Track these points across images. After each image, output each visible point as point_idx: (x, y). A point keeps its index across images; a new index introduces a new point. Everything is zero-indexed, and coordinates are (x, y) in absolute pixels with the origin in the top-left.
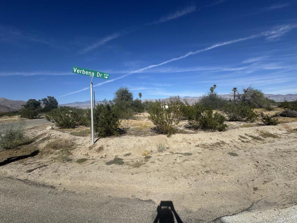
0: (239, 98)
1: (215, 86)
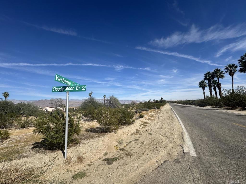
0: (108, 102)
1: (92, 92)
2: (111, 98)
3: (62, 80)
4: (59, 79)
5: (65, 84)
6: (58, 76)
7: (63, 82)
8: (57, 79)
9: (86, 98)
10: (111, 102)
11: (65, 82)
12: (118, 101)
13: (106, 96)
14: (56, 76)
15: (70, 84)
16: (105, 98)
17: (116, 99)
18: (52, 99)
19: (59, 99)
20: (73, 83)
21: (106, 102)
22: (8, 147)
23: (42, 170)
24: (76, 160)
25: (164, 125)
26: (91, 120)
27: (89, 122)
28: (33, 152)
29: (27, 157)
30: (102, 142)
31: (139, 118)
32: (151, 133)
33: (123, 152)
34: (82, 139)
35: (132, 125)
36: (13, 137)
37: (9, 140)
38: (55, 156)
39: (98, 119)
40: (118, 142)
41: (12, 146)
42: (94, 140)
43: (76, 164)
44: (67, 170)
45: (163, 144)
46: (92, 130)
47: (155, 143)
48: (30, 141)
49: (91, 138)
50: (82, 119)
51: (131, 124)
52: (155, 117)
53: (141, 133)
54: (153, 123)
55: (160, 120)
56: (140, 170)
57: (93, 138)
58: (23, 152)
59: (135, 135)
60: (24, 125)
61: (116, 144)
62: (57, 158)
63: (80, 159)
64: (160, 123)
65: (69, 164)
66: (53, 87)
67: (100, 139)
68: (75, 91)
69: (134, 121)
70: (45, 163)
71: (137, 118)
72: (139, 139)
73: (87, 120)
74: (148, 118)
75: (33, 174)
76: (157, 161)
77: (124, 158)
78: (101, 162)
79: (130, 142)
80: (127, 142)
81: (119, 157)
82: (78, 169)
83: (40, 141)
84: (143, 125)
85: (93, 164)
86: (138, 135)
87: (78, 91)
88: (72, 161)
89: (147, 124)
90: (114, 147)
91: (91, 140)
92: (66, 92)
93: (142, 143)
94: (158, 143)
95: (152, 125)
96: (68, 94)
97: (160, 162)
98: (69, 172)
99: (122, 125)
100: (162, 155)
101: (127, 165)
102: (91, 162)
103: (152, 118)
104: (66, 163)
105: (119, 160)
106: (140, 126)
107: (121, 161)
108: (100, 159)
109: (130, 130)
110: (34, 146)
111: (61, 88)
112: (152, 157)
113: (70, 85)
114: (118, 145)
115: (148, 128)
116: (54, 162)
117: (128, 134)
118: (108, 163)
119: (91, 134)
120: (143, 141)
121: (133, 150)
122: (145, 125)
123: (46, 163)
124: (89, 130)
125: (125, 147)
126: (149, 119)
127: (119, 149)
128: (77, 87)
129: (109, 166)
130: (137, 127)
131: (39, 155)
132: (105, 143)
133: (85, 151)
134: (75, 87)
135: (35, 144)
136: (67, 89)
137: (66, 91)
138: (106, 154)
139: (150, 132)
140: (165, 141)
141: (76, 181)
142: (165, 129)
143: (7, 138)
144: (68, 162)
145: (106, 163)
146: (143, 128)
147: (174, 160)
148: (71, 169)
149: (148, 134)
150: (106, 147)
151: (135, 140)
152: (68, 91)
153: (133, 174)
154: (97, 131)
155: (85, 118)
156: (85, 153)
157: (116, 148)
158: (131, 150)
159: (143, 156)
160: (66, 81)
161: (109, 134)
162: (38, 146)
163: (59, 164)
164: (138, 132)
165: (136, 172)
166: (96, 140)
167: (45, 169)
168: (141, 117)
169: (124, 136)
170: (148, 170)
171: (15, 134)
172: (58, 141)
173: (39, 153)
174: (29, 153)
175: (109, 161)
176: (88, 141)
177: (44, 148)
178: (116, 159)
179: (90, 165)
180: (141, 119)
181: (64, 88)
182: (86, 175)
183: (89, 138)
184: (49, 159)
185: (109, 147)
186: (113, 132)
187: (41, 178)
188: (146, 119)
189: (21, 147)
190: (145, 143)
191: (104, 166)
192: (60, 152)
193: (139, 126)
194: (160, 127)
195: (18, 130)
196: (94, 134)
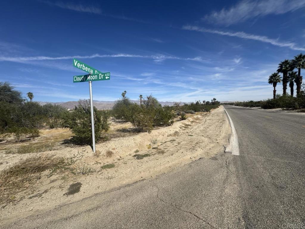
0: (145, 104)
1: (125, 91)
2: (148, 99)
3: (82, 66)
4: (78, 65)
5: (86, 71)
6: (77, 61)
7: (83, 69)
8: (75, 64)
9: (119, 99)
10: (148, 103)
11: (86, 69)
12: (157, 102)
13: (142, 96)
14: (75, 60)
15: (92, 71)
16: (141, 98)
17: (155, 100)
18: (80, 100)
19: (88, 101)
20: (96, 71)
21: (142, 103)
22: (40, 143)
23: (72, 160)
24: (105, 154)
25: (210, 128)
26: (124, 122)
27: (122, 124)
28: (63, 146)
29: (57, 149)
30: (134, 140)
31: (181, 120)
32: (192, 134)
33: (155, 150)
34: (112, 138)
35: (171, 126)
36: (44, 136)
37: (40, 137)
38: (84, 149)
39: (133, 122)
40: (151, 141)
41: (43, 142)
42: (124, 138)
43: (105, 157)
44: (97, 162)
45: (203, 145)
46: (124, 130)
47: (194, 143)
48: (60, 138)
49: (122, 136)
50: (115, 121)
51: (169, 125)
52: (201, 120)
53: (180, 135)
54: (197, 126)
55: (207, 123)
56: (170, 164)
57: (124, 136)
58: (53, 146)
59: (172, 136)
60: (53, 125)
61: (149, 143)
62: (86, 152)
63: (109, 154)
64: (206, 125)
65: (98, 156)
66: (74, 77)
67: (132, 138)
68: (98, 79)
69: (172, 122)
70: (74, 155)
71: (178, 120)
72: (176, 139)
73: (119, 122)
74: (192, 120)
75: (64, 163)
76: (192, 158)
77: (155, 155)
78: (131, 157)
79: (165, 142)
80: (162, 142)
81: (150, 154)
82: (108, 162)
83: (69, 138)
84: (184, 128)
85: (123, 159)
86: (176, 136)
87: (101, 79)
88: (101, 155)
89: (189, 127)
90: (147, 146)
91: (121, 138)
92: (88, 82)
93: (179, 143)
94: (197, 143)
95: (195, 127)
96: (91, 84)
97: (195, 159)
98: (99, 164)
99: (158, 126)
100: (199, 153)
101: (158, 160)
102: (121, 157)
103: (197, 121)
104: (95, 155)
105: (149, 156)
106: (181, 128)
107: (152, 157)
108: (130, 155)
109: (167, 131)
110: (63, 142)
111: (83, 77)
112: (187, 154)
113: (92, 73)
114: (152, 144)
115: (190, 130)
116: (83, 154)
117: (165, 135)
118: (138, 158)
119: (122, 134)
120: (180, 142)
121: (167, 148)
122: (187, 128)
123: (76, 155)
124: (121, 130)
125: (158, 146)
126: (192, 122)
127: (152, 148)
128: (100, 75)
129: (139, 161)
130: (177, 128)
131: (69, 149)
132: (136, 142)
133: (114, 147)
134: (98, 75)
135: (64, 141)
136: (89, 78)
137: (89, 80)
138: (137, 151)
139: (190, 134)
140: (206, 142)
141: (105, 170)
142: (210, 131)
143: (38, 136)
144: (97, 155)
145: (136, 158)
146: (183, 130)
147: (211, 157)
148: (100, 161)
149: (188, 135)
150: (137, 145)
151: (171, 141)
152: (90, 80)
153: (162, 167)
154: (129, 131)
155: (117, 120)
156: (114, 149)
157: (148, 147)
158: (164, 149)
159: (177, 153)
160: (86, 67)
161: (142, 134)
162: (67, 142)
163: (88, 157)
164: (176, 133)
165: (166, 165)
166: (127, 138)
167: (75, 159)
168: (183, 119)
169: (160, 136)
170: (178, 165)
171: (44, 133)
172: (85, 135)
173: (68, 147)
174: (59, 147)
175: (139, 157)
176: (118, 139)
177: (73, 144)
178: (146, 155)
179: (119, 160)
180: (182, 121)
181: (86, 76)
182: (114, 166)
183: (119, 137)
184: (78, 152)
185: (141, 145)
186: (147, 132)
187: (71, 166)
188: (189, 121)
189: (51, 143)
190: (181, 143)
191: (133, 161)
192: (89, 147)
193: (179, 128)
194: (205, 129)
195: (47, 130)
196: (125, 133)
